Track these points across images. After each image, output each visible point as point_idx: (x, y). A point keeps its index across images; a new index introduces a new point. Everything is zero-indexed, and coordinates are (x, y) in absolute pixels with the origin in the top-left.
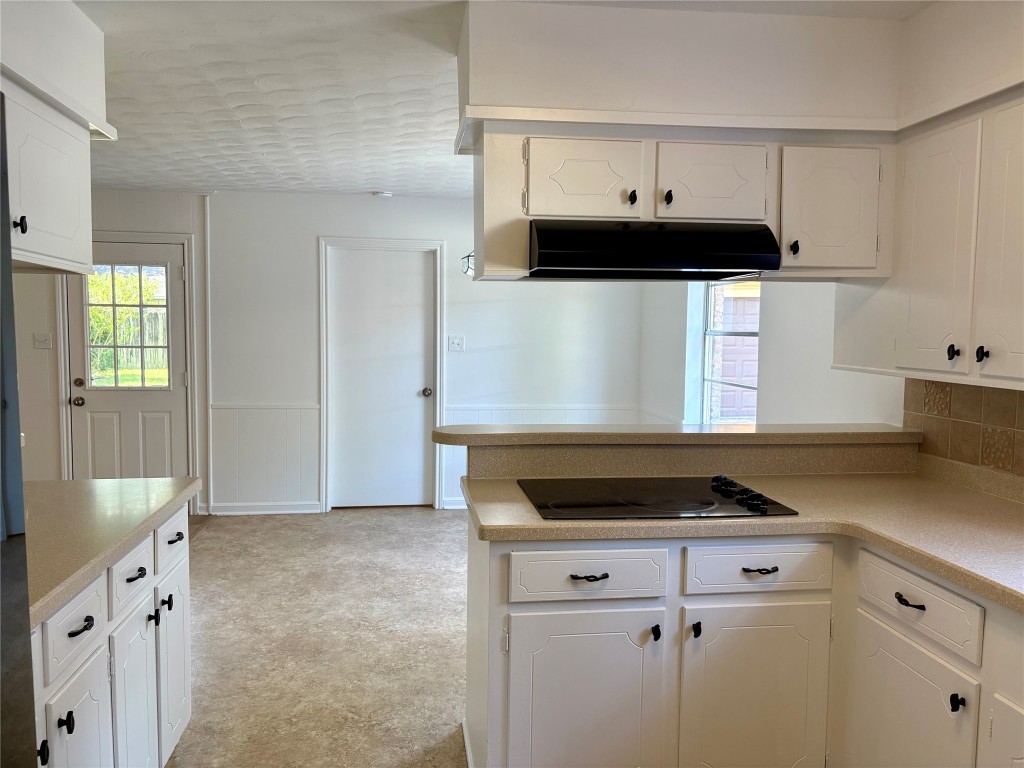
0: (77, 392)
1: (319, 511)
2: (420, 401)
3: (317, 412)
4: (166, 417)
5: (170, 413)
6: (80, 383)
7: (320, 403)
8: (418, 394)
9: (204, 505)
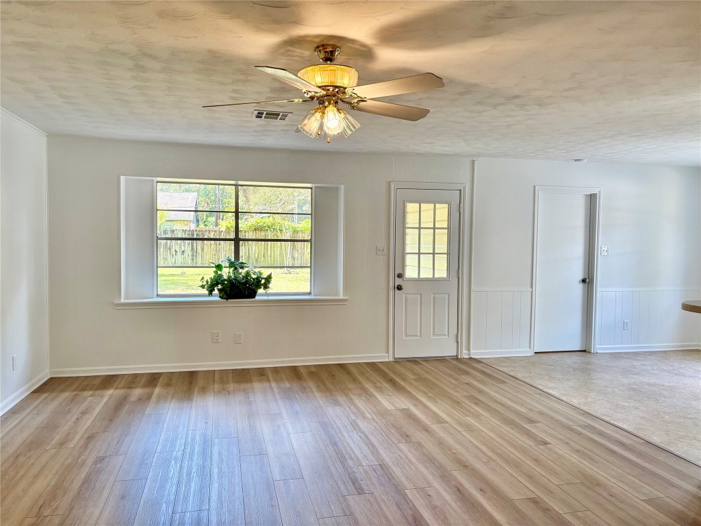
0: (399, 282)
1: (530, 355)
2: (581, 286)
3: (530, 293)
4: (447, 296)
5: (449, 295)
6: (400, 276)
7: (532, 287)
8: (580, 282)
9: (467, 352)
